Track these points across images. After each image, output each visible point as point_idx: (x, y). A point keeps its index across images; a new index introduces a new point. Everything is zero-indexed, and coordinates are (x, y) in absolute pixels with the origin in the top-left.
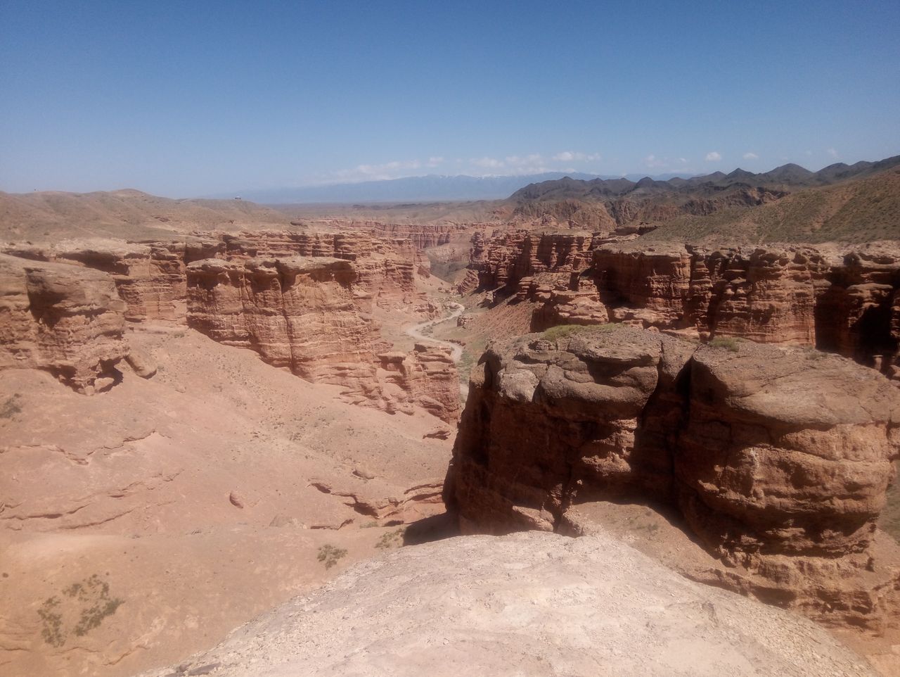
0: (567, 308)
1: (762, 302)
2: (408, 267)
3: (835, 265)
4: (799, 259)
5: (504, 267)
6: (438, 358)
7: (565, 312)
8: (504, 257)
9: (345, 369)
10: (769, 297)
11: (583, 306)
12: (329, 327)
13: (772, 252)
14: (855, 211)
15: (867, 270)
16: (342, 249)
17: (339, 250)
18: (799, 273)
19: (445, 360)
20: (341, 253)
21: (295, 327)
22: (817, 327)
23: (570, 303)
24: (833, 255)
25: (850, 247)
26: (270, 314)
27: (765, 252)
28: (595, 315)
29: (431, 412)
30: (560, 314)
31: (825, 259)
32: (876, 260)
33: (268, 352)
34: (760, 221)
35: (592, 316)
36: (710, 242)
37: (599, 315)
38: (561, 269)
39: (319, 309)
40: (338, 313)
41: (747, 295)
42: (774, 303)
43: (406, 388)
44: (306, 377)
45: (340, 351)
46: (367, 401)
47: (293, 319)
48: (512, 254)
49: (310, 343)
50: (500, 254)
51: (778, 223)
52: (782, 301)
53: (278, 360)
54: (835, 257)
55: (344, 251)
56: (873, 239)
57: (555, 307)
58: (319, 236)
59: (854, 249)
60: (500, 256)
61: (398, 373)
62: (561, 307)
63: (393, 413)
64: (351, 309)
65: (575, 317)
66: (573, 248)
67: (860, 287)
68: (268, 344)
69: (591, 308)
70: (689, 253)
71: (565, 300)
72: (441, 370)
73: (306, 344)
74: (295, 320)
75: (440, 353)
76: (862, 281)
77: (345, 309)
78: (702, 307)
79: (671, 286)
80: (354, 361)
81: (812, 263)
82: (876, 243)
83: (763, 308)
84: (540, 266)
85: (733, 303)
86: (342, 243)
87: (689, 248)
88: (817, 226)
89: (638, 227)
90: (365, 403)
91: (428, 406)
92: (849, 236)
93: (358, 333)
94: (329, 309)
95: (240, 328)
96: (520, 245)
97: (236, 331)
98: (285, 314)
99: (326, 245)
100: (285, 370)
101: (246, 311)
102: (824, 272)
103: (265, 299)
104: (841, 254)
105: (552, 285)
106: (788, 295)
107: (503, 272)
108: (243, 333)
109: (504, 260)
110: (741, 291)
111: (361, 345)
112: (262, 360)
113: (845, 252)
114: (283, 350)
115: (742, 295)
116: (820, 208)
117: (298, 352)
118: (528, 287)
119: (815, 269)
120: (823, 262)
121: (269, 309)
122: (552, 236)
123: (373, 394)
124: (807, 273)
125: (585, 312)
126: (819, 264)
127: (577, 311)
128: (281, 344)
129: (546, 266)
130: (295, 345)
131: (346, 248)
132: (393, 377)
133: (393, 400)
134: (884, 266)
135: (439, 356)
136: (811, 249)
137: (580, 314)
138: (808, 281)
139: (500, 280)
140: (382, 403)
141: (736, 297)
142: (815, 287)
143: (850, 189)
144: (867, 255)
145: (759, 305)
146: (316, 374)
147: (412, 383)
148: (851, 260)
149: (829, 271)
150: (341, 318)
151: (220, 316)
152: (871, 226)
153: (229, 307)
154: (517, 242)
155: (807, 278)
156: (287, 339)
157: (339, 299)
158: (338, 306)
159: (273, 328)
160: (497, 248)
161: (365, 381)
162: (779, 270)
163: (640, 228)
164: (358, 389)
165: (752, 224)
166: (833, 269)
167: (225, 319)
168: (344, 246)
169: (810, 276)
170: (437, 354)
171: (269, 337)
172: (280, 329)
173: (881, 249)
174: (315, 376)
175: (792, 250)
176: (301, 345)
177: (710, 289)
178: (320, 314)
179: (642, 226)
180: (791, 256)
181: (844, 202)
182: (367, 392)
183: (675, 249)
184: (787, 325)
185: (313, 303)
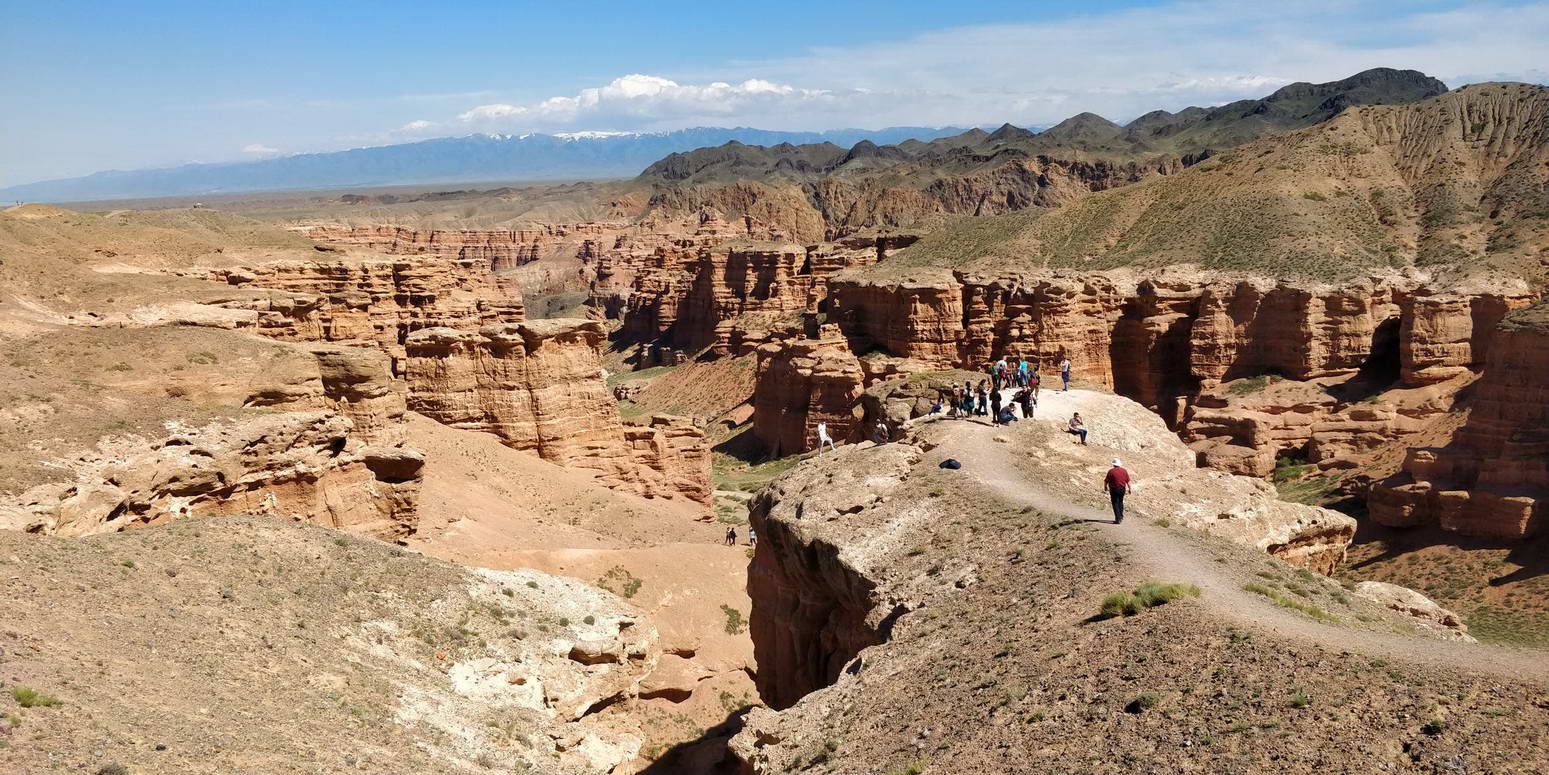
0: (809, 363)
1: (1050, 344)
2: (513, 310)
3: (1129, 296)
4: (1089, 290)
5: (668, 303)
6: (685, 432)
7: (804, 368)
8: (667, 287)
9: (597, 448)
10: (1058, 336)
11: (830, 359)
12: (576, 402)
13: (1058, 285)
14: (1155, 221)
15: (1162, 300)
16: (408, 286)
17: (403, 288)
18: (1089, 306)
19: (694, 435)
20: (409, 294)
21: (542, 401)
22: (1114, 368)
23: (809, 355)
24: (1125, 283)
25: (1145, 273)
26: (511, 388)
27: (1049, 285)
28: (847, 370)
29: (687, 496)
30: (799, 371)
31: (1117, 288)
32: (1172, 288)
33: (511, 434)
34: (1043, 236)
35: (844, 372)
36: (983, 266)
37: (852, 370)
38: (765, 305)
39: (564, 379)
40: (585, 383)
41: (1034, 336)
42: (1065, 343)
43: (658, 468)
44: (556, 460)
45: (588, 427)
46: (624, 485)
47: (537, 393)
48: (679, 282)
49: (558, 420)
50: (659, 282)
51: (1066, 238)
52: (1072, 340)
53: (522, 441)
54: (1129, 285)
55: (415, 290)
56: (1169, 262)
57: (791, 363)
58: (367, 267)
59: (1148, 275)
60: (660, 286)
61: (649, 452)
62: (799, 361)
63: (651, 497)
64: (598, 377)
65: (821, 374)
66: (778, 271)
67: (1156, 319)
68: (511, 424)
69: (841, 361)
70: (959, 282)
71: (804, 352)
72: (691, 447)
73: (554, 422)
74: (541, 394)
75: (687, 427)
76: (1159, 312)
77: (592, 377)
78: (984, 353)
79: (941, 327)
80: (605, 439)
81: (1104, 294)
82: (1172, 267)
83: (1052, 351)
84: (730, 300)
85: (1019, 346)
86: (406, 277)
87: (957, 275)
88: (1113, 242)
89: (875, 238)
90: (622, 487)
91: (683, 488)
92: (1144, 259)
93: (608, 405)
94: (575, 379)
95: (475, 408)
96: (690, 267)
97: (470, 412)
98: (530, 389)
99: (384, 282)
100: (530, 453)
101: (481, 386)
102: (1118, 304)
103: (505, 371)
104: (1135, 282)
105: (765, 330)
106: (1079, 333)
107: (667, 311)
108: (478, 414)
109: (667, 291)
110: (1027, 332)
111: (611, 420)
112: (502, 443)
113: (1139, 279)
114: (529, 431)
115: (1028, 336)
116: (1115, 217)
117: (545, 431)
118: (728, 335)
119: (1108, 301)
120: (1115, 293)
121: (510, 383)
122: (745, 253)
123: (629, 476)
124: (1099, 306)
125: (834, 367)
126: (1112, 295)
127: (823, 366)
128: (527, 424)
129: (739, 300)
130: (541, 423)
131: (415, 285)
132: (642, 456)
133: (651, 483)
134: (1181, 294)
135: (686, 430)
136: (1102, 277)
137: (828, 370)
138: (1100, 315)
139: (662, 324)
140: (640, 488)
141: (1021, 338)
142: (1108, 322)
143: (1150, 191)
144: (1162, 282)
145: (1048, 346)
146: (567, 455)
147: (663, 462)
148: (1145, 289)
149: (1123, 302)
150: (588, 389)
151: (452, 395)
152: (1166, 246)
153: (462, 384)
154: (685, 263)
155: (1099, 312)
156: (531, 417)
157: (585, 365)
158: (584, 375)
159: (516, 404)
160: (649, 272)
161: (620, 461)
162: (1067, 305)
163: (878, 239)
164: (612, 472)
165: (1034, 241)
166: (1126, 299)
167: (458, 397)
168: (411, 282)
169: (1101, 309)
170: (683, 427)
171: (511, 416)
172: (523, 405)
173: (1177, 275)
174: (565, 458)
175: (1081, 281)
176: (549, 422)
177: (992, 330)
178: (565, 386)
179: (882, 236)
180: (1079, 287)
181: (1143, 209)
182: (621, 471)
183: (942, 279)
184: (1081, 368)
185: (557, 373)
